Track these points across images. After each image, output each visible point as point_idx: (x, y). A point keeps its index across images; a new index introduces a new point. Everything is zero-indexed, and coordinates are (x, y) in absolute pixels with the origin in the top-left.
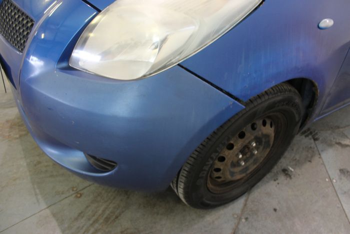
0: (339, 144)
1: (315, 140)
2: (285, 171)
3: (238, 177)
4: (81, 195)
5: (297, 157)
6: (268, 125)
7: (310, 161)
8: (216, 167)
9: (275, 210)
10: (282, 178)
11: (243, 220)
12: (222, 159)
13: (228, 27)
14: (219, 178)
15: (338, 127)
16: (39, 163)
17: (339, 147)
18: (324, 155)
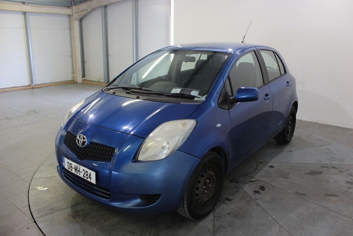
0: (251, 181)
1: (238, 183)
2: (228, 199)
3: (206, 199)
4: (134, 233)
5: (231, 192)
6: (211, 171)
7: (238, 192)
8: (196, 193)
9: (229, 214)
10: (227, 202)
11: (216, 221)
12: (198, 189)
13: (188, 135)
14: (201, 202)
15: (248, 174)
16: (102, 227)
17: (251, 183)
18: (244, 188)
